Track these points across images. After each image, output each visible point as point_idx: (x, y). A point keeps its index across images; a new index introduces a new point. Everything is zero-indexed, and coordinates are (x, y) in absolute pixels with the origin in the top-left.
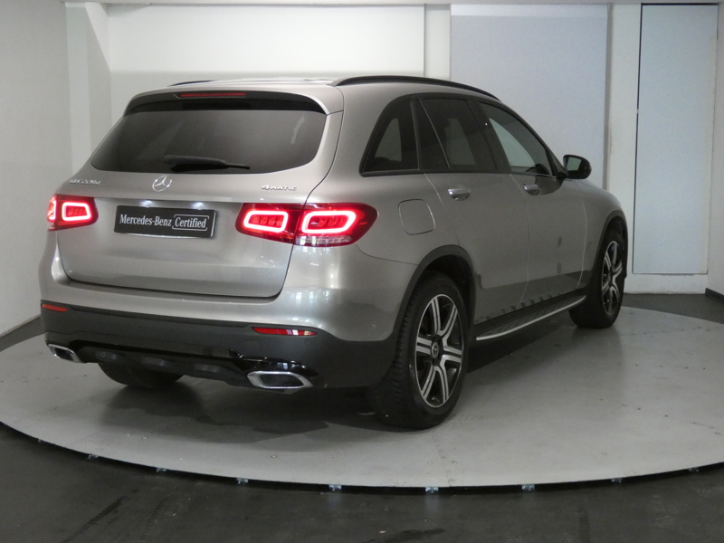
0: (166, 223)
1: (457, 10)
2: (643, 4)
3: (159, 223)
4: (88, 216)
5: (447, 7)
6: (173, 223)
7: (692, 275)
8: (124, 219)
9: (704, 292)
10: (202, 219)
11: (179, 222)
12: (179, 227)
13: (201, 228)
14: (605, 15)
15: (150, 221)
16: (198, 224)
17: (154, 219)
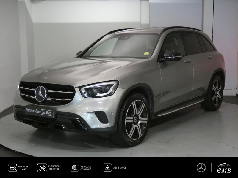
7: (231, 89)
9: (235, 95)
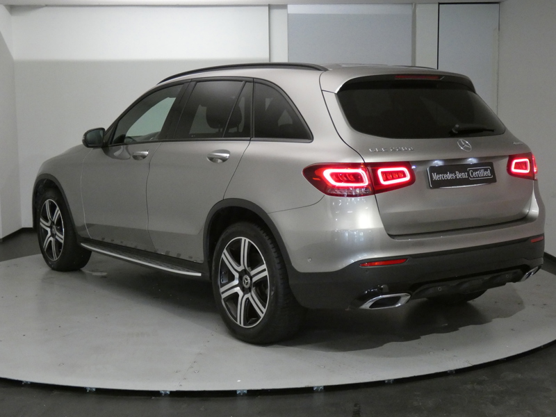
0: (464, 175)
1: (293, 9)
2: (439, 4)
3: (460, 176)
4: (408, 178)
5: (284, 7)
6: (468, 175)
8: (436, 177)
10: (486, 170)
11: (472, 174)
12: (474, 177)
13: (488, 176)
14: (410, 12)
15: (453, 175)
16: (485, 173)
17: (455, 174)
